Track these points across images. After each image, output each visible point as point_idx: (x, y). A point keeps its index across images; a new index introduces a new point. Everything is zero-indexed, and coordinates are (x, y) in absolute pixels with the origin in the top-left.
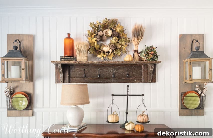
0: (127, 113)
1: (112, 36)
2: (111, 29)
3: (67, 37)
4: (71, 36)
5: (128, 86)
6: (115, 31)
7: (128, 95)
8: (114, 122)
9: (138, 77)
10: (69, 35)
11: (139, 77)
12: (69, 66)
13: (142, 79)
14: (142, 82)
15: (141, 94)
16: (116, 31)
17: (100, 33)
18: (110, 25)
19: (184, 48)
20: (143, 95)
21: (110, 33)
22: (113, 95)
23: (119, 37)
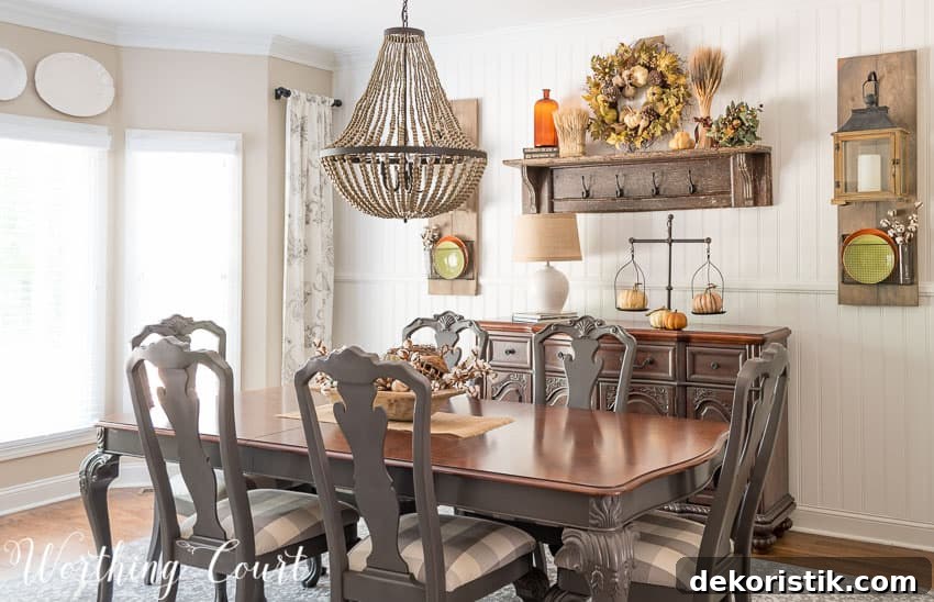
0: (670, 289)
1: (647, 85)
2: (644, 65)
3: (542, 97)
4: (552, 96)
5: (671, 217)
6: (655, 69)
7: (671, 242)
8: (629, 307)
9: (719, 193)
10: (547, 92)
11: (722, 193)
12: (552, 171)
13: (730, 198)
14: (730, 206)
15: (705, 238)
16: (659, 70)
17: (617, 80)
18: (639, 56)
19: (853, 100)
20: (709, 241)
21: (640, 75)
22: (633, 241)
23: (664, 85)
